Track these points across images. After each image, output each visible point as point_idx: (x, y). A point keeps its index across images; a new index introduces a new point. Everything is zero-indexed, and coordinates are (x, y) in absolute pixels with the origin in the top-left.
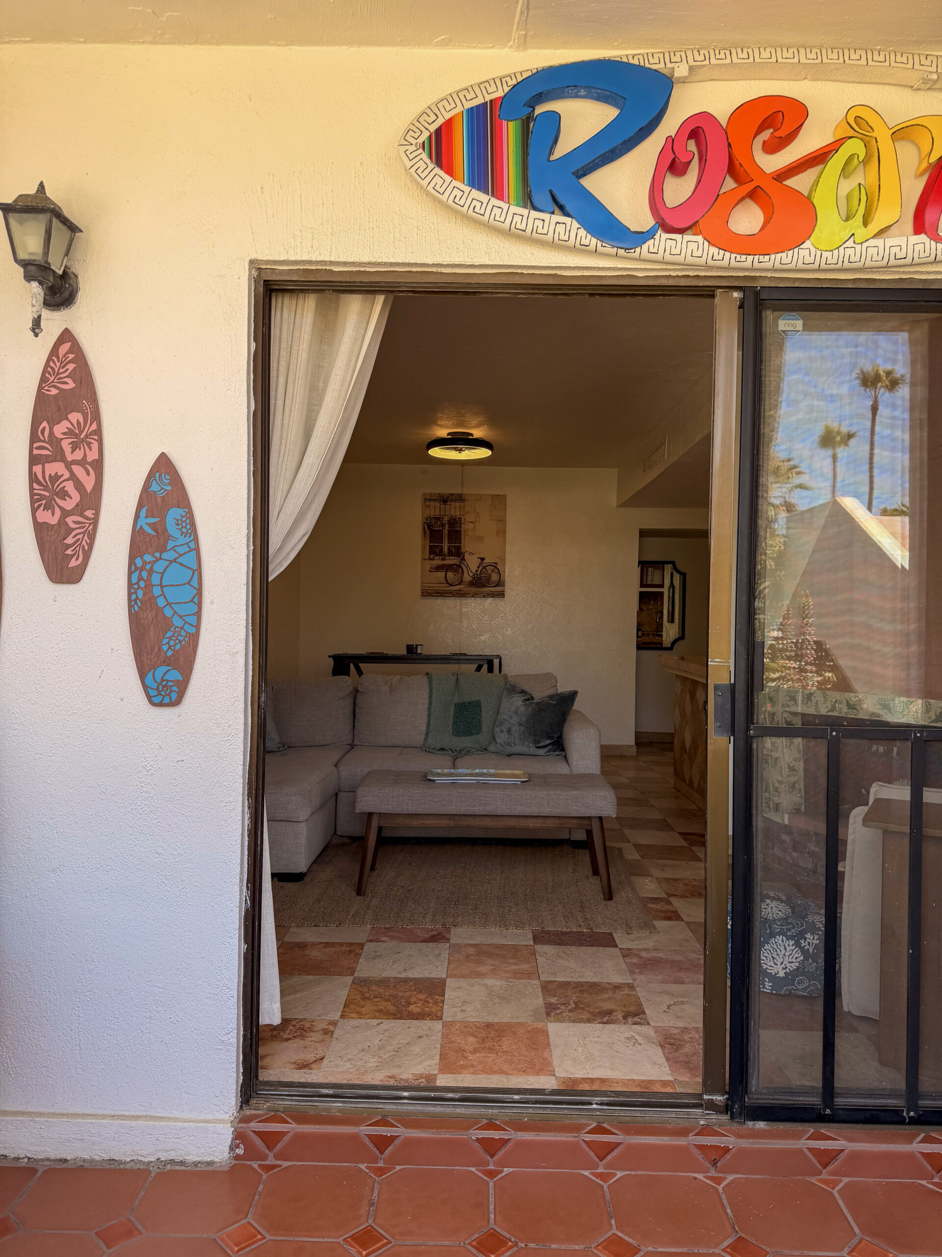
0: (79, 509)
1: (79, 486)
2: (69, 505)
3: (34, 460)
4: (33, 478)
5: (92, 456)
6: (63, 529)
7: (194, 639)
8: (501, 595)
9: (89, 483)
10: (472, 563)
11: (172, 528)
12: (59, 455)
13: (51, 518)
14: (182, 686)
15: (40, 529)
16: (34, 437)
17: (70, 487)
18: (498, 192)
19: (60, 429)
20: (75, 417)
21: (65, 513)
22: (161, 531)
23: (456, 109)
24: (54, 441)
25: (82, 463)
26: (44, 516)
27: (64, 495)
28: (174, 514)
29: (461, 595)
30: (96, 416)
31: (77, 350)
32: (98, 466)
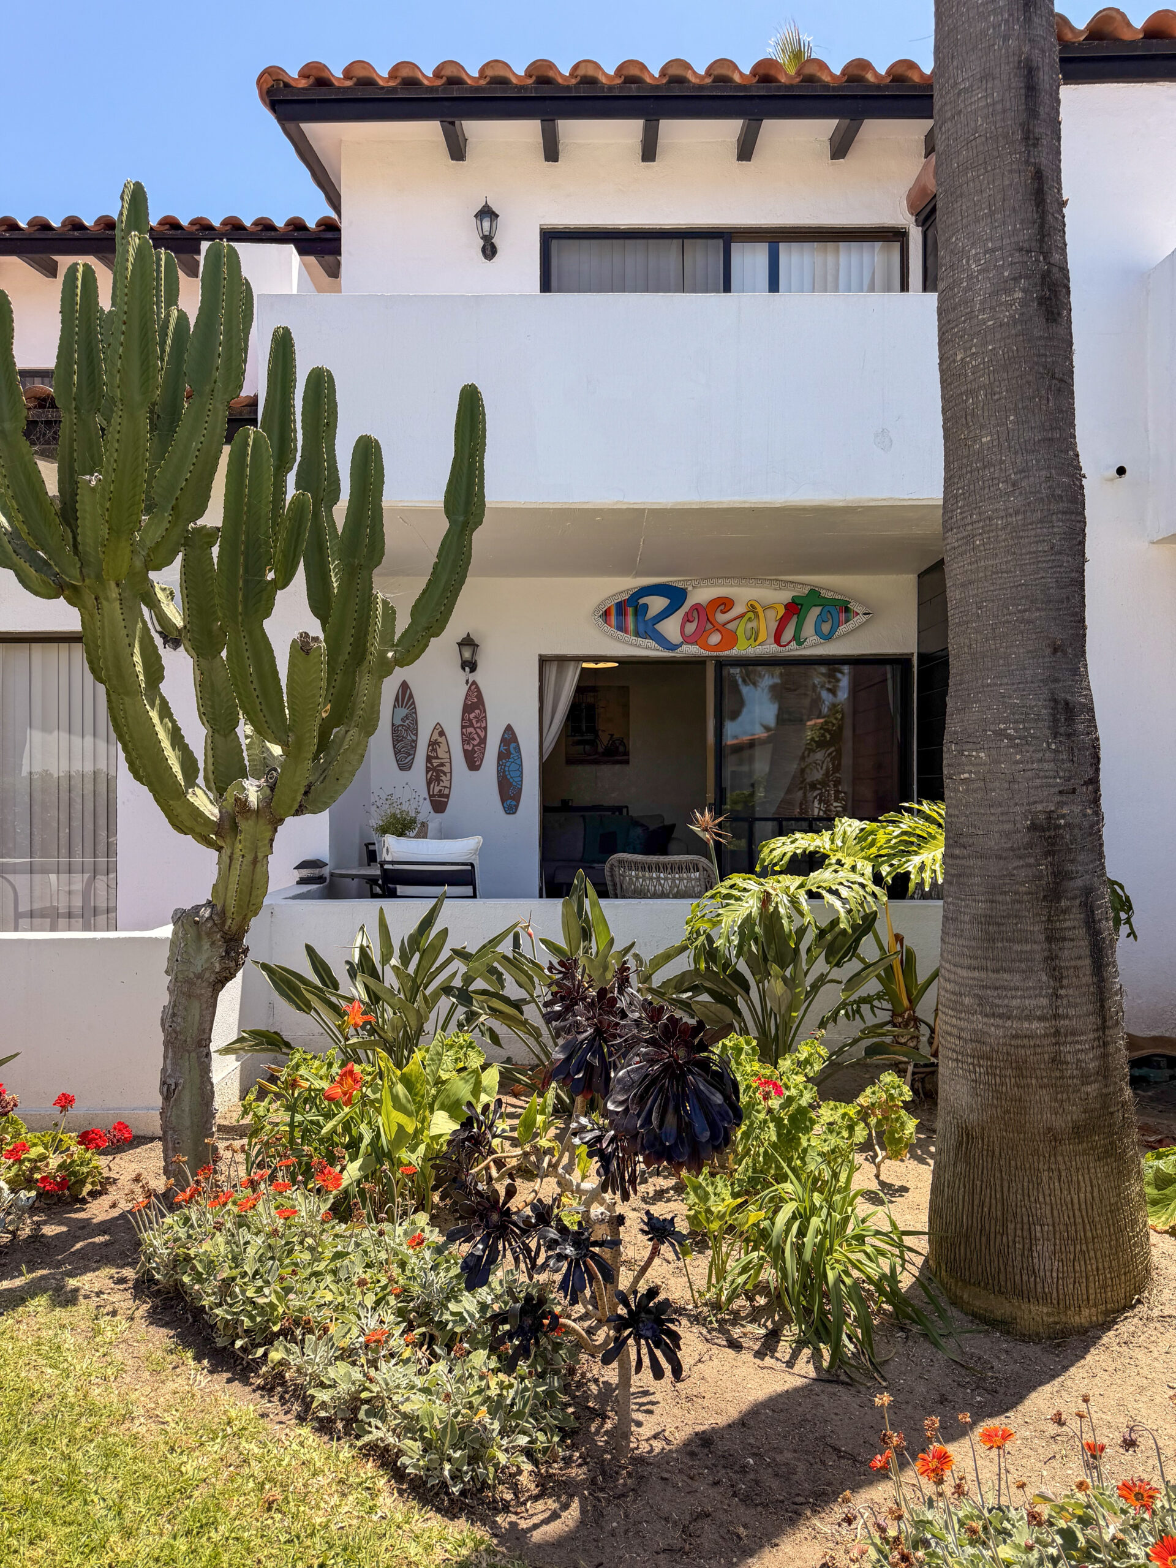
0: (479, 744)
1: (479, 736)
2: (475, 743)
3: (463, 727)
4: (463, 734)
5: (483, 725)
6: (473, 751)
7: (520, 789)
8: (627, 762)
9: (482, 735)
10: (604, 739)
11: (512, 750)
12: (472, 725)
13: (469, 747)
14: (517, 807)
15: (465, 751)
16: (463, 719)
17: (476, 736)
18: (626, 632)
19: (472, 716)
20: (477, 711)
21: (474, 746)
22: (508, 750)
23: (611, 603)
24: (470, 720)
25: (480, 728)
26: (467, 747)
27: (473, 739)
28: (513, 745)
29: (596, 762)
30: (485, 711)
31: (477, 687)
32: (485, 728)
